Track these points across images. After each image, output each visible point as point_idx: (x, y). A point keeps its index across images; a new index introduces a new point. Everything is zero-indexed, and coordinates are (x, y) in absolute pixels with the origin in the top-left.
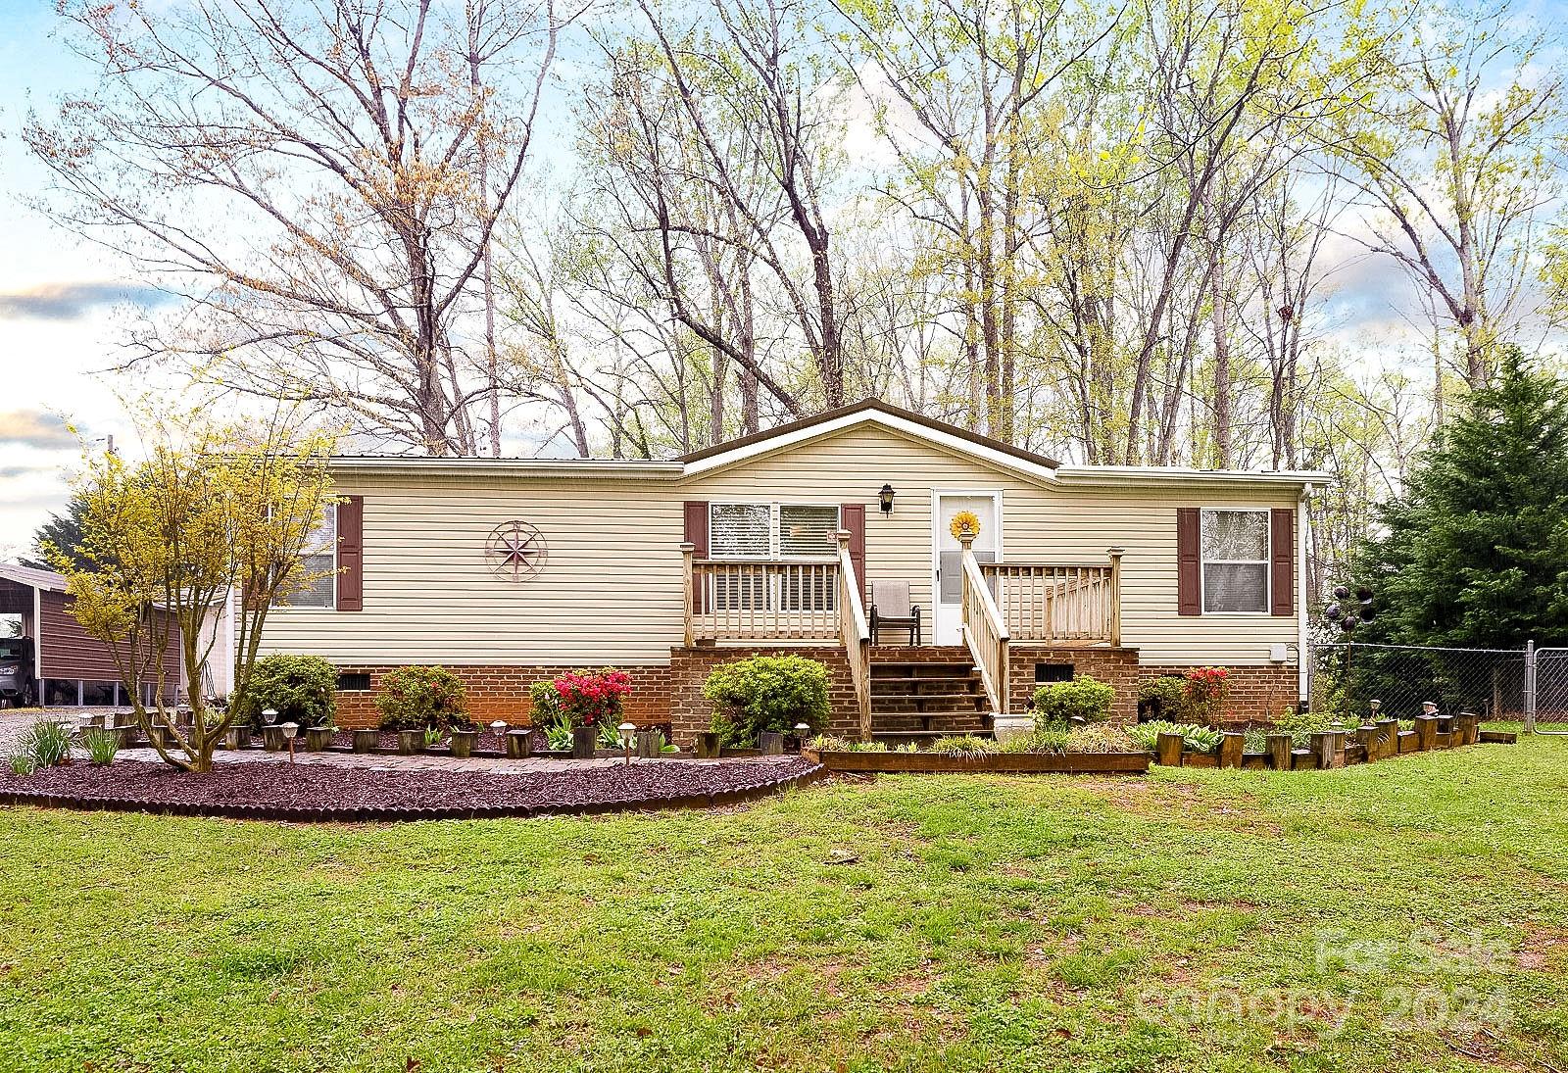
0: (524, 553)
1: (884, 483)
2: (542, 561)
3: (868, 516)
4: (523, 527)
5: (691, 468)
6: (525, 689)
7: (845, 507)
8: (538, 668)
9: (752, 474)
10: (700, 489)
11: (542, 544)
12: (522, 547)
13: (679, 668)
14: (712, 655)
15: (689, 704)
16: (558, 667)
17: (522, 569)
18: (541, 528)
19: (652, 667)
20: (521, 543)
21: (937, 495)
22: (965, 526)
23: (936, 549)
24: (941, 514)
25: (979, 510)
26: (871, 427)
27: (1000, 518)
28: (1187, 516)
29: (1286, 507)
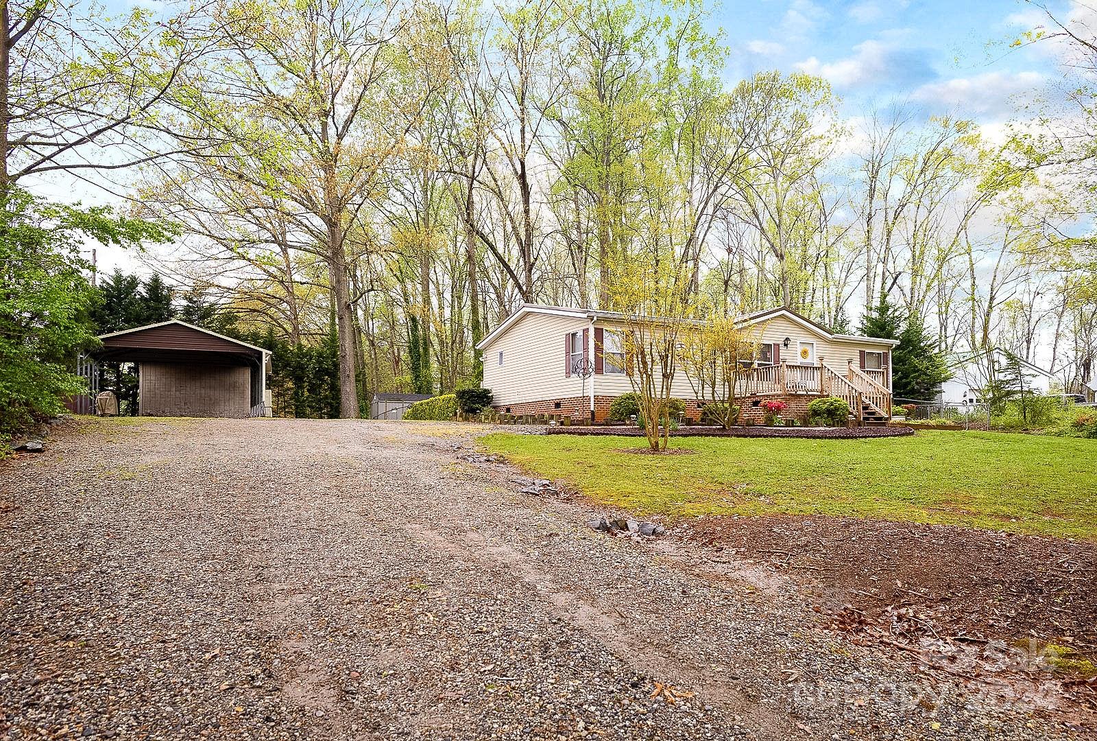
1: (786, 337)
3: (781, 348)
7: (774, 345)
21: (798, 342)
22: (805, 353)
23: (799, 361)
24: (799, 349)
25: (808, 348)
26: (782, 316)
27: (815, 351)
28: (862, 353)
29: (886, 352)
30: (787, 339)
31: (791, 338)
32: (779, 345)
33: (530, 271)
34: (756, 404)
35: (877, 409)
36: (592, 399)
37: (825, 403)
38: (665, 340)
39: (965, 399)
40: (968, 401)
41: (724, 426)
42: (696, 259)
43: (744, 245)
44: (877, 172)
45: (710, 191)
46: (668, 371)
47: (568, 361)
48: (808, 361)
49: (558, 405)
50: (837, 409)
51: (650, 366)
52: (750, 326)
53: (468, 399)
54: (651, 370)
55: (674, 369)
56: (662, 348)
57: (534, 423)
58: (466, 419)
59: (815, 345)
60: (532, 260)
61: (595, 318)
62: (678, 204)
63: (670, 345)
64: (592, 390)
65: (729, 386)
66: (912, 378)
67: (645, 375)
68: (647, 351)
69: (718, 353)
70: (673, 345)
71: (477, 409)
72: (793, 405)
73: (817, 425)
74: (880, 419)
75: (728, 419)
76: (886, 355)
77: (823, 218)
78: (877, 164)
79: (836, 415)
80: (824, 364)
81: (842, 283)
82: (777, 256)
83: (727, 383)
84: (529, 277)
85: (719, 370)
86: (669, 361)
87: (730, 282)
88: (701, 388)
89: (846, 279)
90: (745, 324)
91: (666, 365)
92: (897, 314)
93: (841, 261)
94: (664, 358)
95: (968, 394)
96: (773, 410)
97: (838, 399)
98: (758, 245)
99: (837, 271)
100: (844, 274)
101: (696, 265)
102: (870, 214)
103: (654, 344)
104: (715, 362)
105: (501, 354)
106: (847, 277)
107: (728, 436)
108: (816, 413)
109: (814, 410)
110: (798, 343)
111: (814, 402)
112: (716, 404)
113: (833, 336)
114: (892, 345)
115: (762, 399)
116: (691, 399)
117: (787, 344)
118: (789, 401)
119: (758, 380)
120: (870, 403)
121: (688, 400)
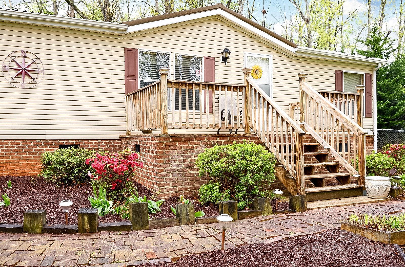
0: (29, 71)
1: (225, 48)
2: (40, 76)
3: (216, 63)
4: (28, 55)
5: (131, 29)
6: (29, 154)
7: (207, 58)
8: (38, 141)
9: (160, 36)
10: (134, 42)
11: (40, 66)
12: (28, 67)
13: (164, 148)
14: (183, 139)
15: (169, 171)
16: (51, 140)
17: (28, 80)
18: (39, 56)
19: (107, 140)
20: (27, 65)
21: (245, 56)
22: (257, 72)
24: (247, 65)
25: (262, 65)
26: (218, 18)
27: (271, 69)
28: (338, 74)
29: (370, 72)
30: (226, 51)
31: (230, 49)
32: (213, 59)
59: (271, 61)
76: (369, 76)
110: (245, 58)
113: (296, 49)
114: (377, 64)
115: (143, 143)
116: (43, 140)
117: (226, 58)
118: (167, 148)
119: (178, 109)
120: (329, 147)
121: (39, 141)
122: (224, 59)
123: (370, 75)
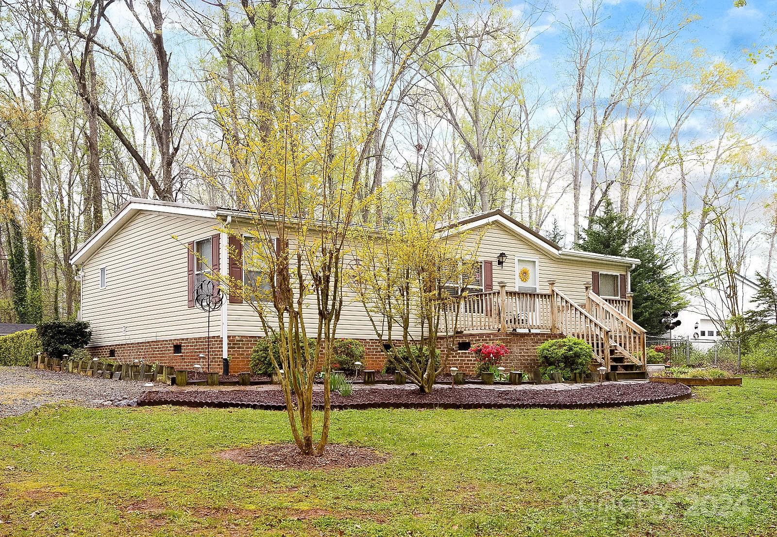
1: (502, 252)
3: (494, 267)
7: (485, 262)
13: (508, 342)
16: (376, 340)
21: (516, 259)
22: (524, 275)
23: (517, 285)
24: (518, 269)
25: (529, 268)
26: (495, 222)
27: (538, 271)
28: (595, 275)
29: (624, 273)
30: (502, 255)
31: (506, 253)
32: (491, 263)
33: (169, 164)
34: (465, 346)
35: (626, 354)
36: (225, 341)
37: (560, 346)
38: (323, 250)
39: (696, 331)
40: (700, 334)
41: (422, 388)
42: (379, 157)
43: (434, 145)
44: (586, 62)
45: (396, 72)
46: (330, 307)
47: (191, 283)
48: (529, 285)
49: (177, 348)
50: (577, 355)
51: (296, 296)
52: (459, 233)
53: (52, 337)
54: (300, 303)
55: (341, 302)
56: (317, 264)
57: (136, 377)
58: (50, 366)
59: (537, 264)
60: (171, 150)
61: (229, 219)
62: (358, 95)
63: (333, 259)
64: (225, 328)
65: (430, 326)
66: (645, 307)
67: (286, 314)
68: (293, 269)
69: (413, 274)
70: (337, 258)
71: (66, 352)
72: (515, 349)
73: (553, 379)
74: (631, 367)
75: (429, 375)
76: (624, 277)
77: (523, 118)
78: (584, 56)
79: (577, 364)
80: (556, 290)
81: (542, 193)
82: (474, 158)
83: (426, 321)
84: (168, 172)
85: (415, 300)
86: (332, 288)
87: (419, 187)
88: (386, 328)
89: (547, 189)
90: (453, 231)
91: (325, 295)
92: (624, 227)
93: (541, 170)
94: (322, 282)
95: (699, 326)
96: (489, 358)
97: (575, 339)
98: (450, 145)
99: (538, 181)
100: (545, 184)
101: (379, 162)
102: (578, 112)
103: (303, 257)
104: (407, 288)
105: (103, 270)
106: (549, 186)
107: (430, 406)
108: (548, 361)
109: (546, 357)
110: (516, 261)
111: (546, 344)
112: (408, 347)
113: (560, 252)
114: (631, 264)
115: (472, 340)
116: (371, 340)
117: (502, 262)
118: (510, 343)
119: (466, 312)
120: (616, 344)
121: (368, 341)
122: (500, 263)
123: (624, 275)
